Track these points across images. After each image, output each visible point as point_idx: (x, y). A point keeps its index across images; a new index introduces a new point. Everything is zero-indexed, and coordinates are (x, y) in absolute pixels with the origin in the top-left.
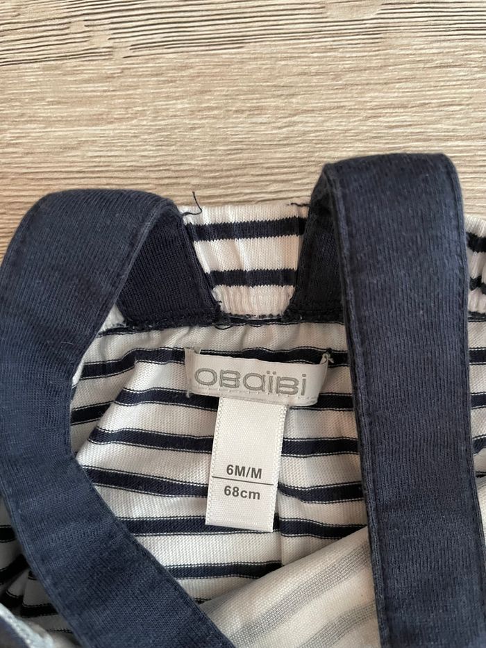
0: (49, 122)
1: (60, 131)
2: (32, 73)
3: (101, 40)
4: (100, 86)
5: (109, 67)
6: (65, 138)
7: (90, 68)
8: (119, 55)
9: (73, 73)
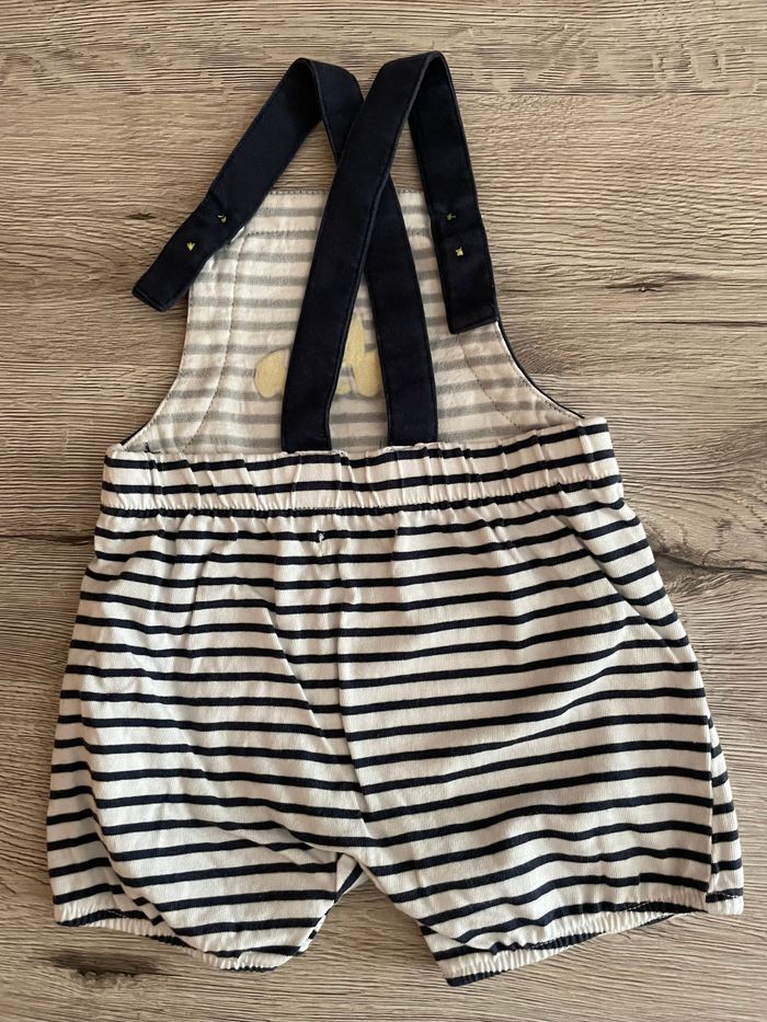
0: (185, 127)
1: (192, 132)
2: (177, 99)
3: (217, 84)
4: (215, 109)
5: (220, 99)
6: (193, 136)
7: (210, 98)
8: (225, 93)
9: (200, 101)
